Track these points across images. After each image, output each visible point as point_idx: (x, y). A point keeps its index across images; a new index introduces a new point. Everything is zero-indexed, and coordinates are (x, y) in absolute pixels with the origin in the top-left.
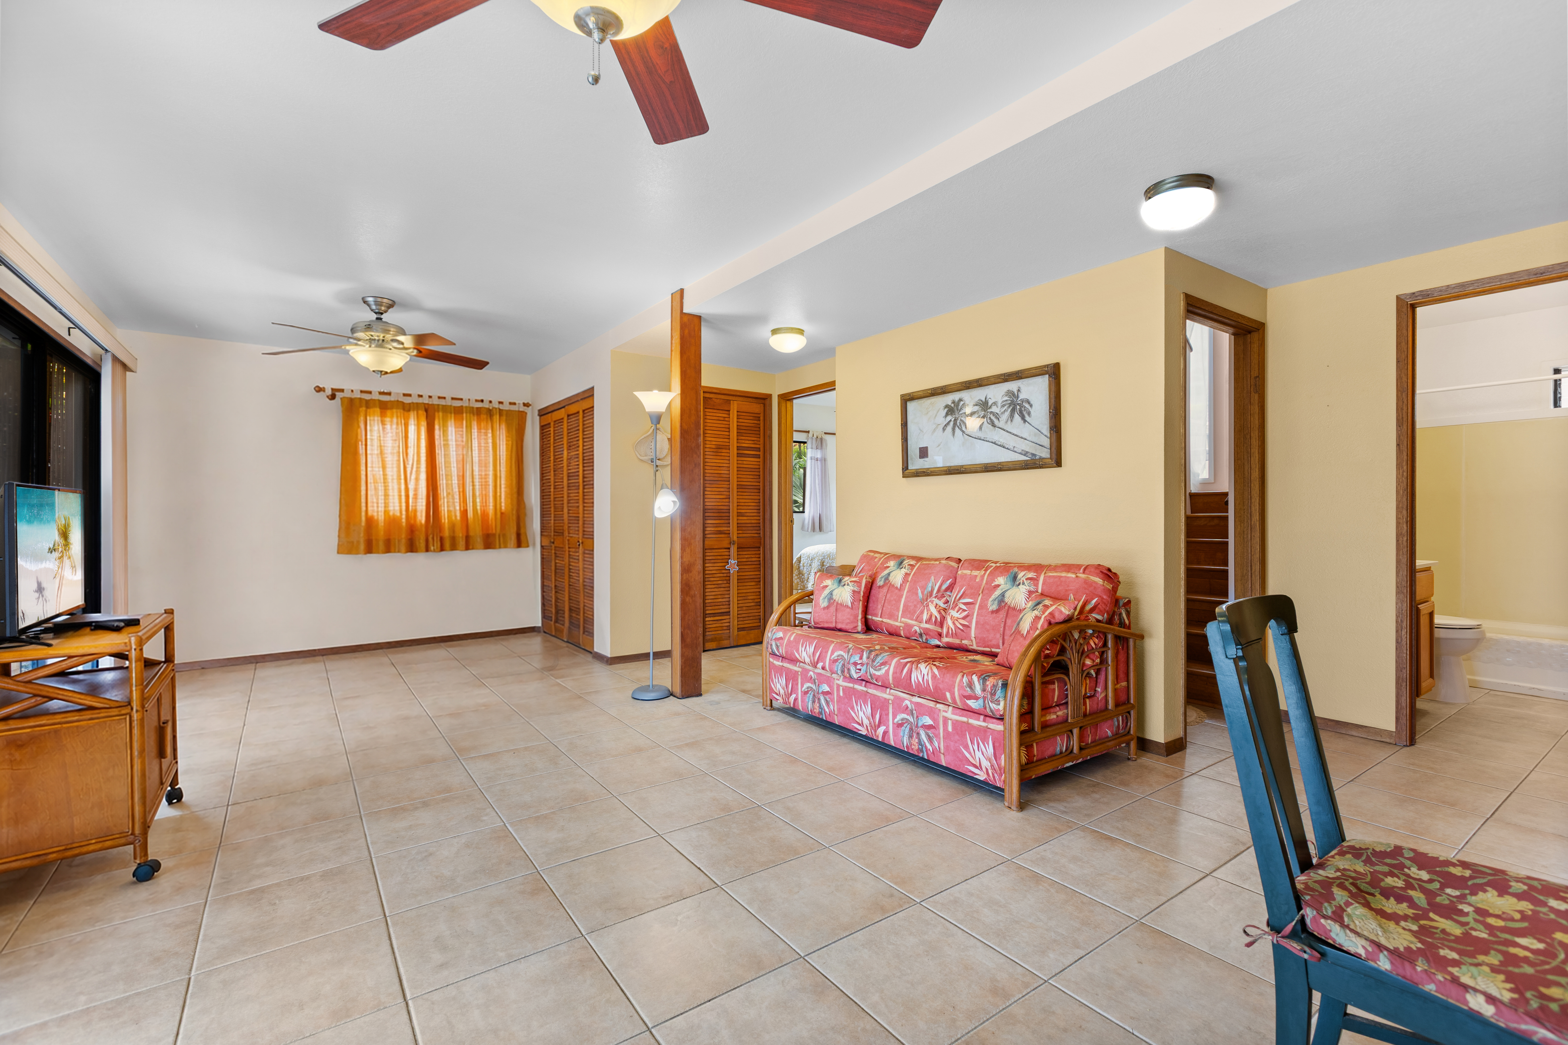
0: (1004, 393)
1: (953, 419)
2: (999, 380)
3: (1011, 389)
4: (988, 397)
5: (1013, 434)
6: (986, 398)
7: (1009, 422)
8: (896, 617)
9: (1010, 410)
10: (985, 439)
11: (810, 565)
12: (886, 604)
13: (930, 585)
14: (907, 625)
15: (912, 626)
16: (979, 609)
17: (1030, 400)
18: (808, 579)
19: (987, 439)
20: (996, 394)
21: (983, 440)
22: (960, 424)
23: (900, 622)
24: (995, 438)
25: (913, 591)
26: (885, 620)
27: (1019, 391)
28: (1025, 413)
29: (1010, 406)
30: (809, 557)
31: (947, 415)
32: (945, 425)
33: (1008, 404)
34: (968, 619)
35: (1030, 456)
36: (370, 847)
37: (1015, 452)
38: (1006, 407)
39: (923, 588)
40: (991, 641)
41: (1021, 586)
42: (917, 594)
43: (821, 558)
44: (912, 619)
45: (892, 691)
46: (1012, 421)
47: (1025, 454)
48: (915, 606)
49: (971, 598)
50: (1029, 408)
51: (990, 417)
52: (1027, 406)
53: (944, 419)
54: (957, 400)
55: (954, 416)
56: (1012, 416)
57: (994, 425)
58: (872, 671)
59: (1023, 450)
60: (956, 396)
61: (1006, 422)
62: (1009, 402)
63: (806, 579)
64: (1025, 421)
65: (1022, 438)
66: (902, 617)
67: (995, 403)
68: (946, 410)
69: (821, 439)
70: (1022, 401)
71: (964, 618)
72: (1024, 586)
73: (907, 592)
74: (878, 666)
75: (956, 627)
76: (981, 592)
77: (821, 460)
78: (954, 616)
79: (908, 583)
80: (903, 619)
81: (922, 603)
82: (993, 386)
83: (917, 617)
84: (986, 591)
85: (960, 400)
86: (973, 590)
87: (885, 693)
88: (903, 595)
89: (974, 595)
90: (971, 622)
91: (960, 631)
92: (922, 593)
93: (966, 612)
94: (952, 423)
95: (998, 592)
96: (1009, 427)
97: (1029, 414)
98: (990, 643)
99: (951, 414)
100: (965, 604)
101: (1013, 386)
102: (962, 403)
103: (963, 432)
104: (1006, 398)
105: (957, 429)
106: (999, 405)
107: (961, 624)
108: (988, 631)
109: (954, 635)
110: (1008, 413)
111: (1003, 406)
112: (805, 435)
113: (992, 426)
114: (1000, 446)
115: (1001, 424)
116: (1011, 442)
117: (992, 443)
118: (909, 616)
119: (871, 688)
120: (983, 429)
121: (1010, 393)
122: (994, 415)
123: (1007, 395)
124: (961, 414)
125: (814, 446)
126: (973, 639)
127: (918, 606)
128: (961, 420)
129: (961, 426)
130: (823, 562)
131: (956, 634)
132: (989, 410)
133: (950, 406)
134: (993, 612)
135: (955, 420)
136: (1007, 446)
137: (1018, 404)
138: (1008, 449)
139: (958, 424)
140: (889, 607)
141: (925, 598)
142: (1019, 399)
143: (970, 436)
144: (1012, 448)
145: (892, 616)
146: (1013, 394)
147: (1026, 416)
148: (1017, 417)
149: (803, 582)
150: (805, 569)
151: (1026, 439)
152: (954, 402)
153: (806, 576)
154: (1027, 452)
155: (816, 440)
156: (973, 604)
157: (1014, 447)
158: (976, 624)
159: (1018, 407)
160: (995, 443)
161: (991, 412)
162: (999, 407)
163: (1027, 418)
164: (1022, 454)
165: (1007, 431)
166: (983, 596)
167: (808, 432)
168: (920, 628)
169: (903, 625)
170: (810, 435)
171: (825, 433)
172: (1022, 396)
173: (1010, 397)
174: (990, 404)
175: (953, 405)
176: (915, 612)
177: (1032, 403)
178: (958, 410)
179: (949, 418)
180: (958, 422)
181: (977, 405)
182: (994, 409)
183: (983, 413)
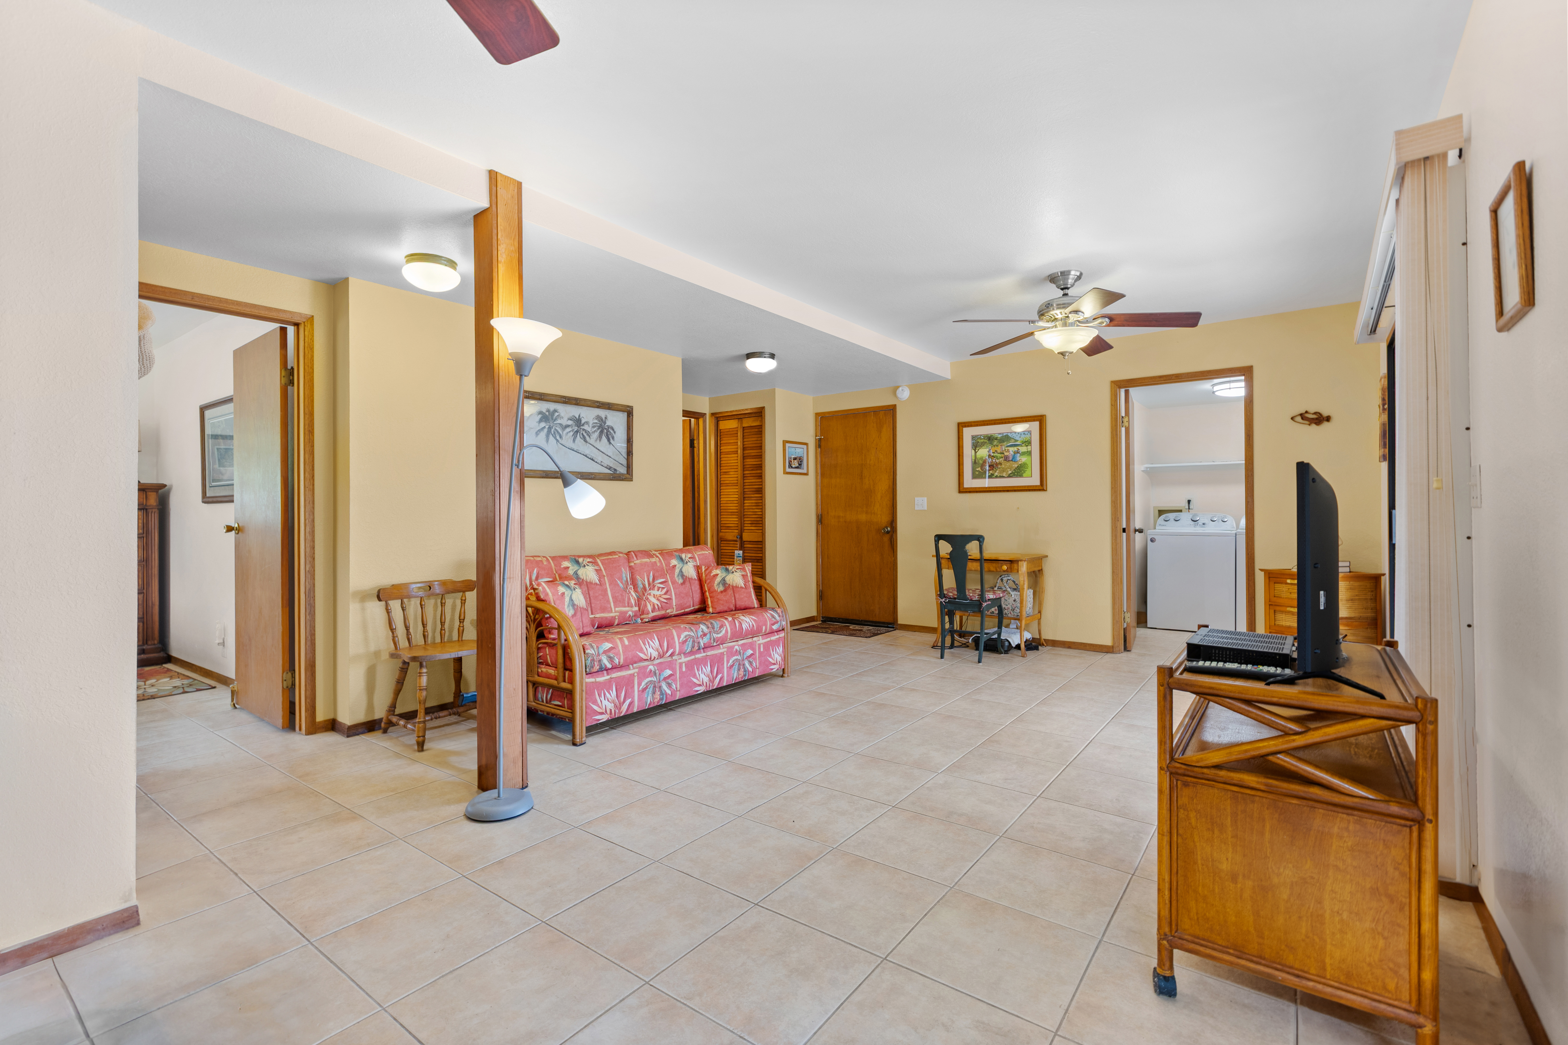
0: (594, 417)
1: (547, 427)
2: (594, 405)
3: (600, 415)
4: (581, 416)
5: (601, 451)
6: (579, 416)
7: (598, 441)
8: (610, 609)
9: (599, 431)
10: (578, 451)
12: (593, 601)
13: (624, 575)
14: (621, 613)
15: (626, 612)
16: (672, 584)
17: (614, 428)
19: (579, 452)
20: (589, 415)
21: (576, 451)
22: (554, 433)
23: (615, 612)
24: (587, 452)
25: (613, 583)
26: (597, 616)
27: (606, 418)
28: (610, 437)
29: (599, 428)
31: (540, 421)
32: (539, 430)
33: (598, 426)
34: (669, 593)
35: (613, 471)
36: (1028, 806)
37: (602, 466)
38: (596, 428)
39: (621, 579)
40: (686, 604)
41: (688, 563)
42: (618, 585)
44: (625, 607)
45: (724, 645)
46: (600, 440)
47: (610, 468)
48: (622, 595)
49: (663, 578)
50: (614, 434)
51: (582, 433)
52: (612, 431)
53: (537, 424)
54: (552, 409)
55: (548, 424)
56: (600, 437)
57: (585, 441)
58: (715, 635)
59: (608, 465)
60: (552, 406)
61: (596, 441)
62: (599, 425)
64: (610, 443)
65: (607, 455)
66: (615, 608)
67: (587, 423)
68: (540, 416)
70: (609, 427)
71: (665, 594)
72: (690, 563)
73: (610, 585)
74: (719, 630)
75: (661, 602)
76: (666, 573)
78: (655, 594)
79: (606, 578)
80: (617, 609)
81: (626, 591)
82: (586, 408)
83: (628, 603)
84: (669, 571)
85: (555, 411)
86: (659, 573)
87: (720, 649)
88: (606, 589)
89: (663, 575)
90: (671, 595)
91: (665, 604)
92: (622, 583)
93: (666, 589)
94: (546, 430)
95: (677, 571)
96: (597, 445)
97: (613, 438)
98: (685, 606)
99: (546, 422)
100: (661, 583)
101: (602, 413)
102: (557, 414)
103: (557, 441)
104: (596, 421)
105: (551, 436)
106: (591, 425)
107: (664, 599)
108: (683, 598)
109: (660, 608)
110: (597, 434)
111: (594, 427)
113: (584, 441)
114: (590, 459)
115: (592, 441)
116: (599, 457)
117: (584, 455)
118: (621, 604)
119: (709, 651)
120: (576, 441)
121: (598, 418)
122: (586, 432)
123: (596, 419)
124: (556, 424)
126: (674, 607)
127: (624, 594)
128: (555, 429)
129: (555, 435)
131: (662, 607)
132: (581, 427)
133: (545, 413)
134: (682, 584)
135: (550, 428)
136: (596, 460)
137: (605, 428)
138: (596, 462)
139: (552, 433)
140: (598, 602)
141: (625, 586)
142: (606, 425)
143: (564, 446)
144: (600, 462)
145: (604, 609)
146: (602, 420)
147: (611, 439)
148: (604, 438)
151: (610, 457)
152: (548, 411)
154: (611, 467)
156: (666, 582)
157: (601, 462)
158: (675, 596)
159: (605, 431)
160: (586, 456)
161: (584, 430)
162: (591, 427)
163: (612, 441)
164: (607, 468)
165: (596, 448)
166: (669, 575)
168: (632, 611)
169: (618, 614)
172: (608, 423)
173: (600, 421)
174: (583, 422)
175: (547, 413)
176: (624, 600)
177: (615, 430)
178: (552, 419)
179: (543, 424)
180: (552, 430)
181: (571, 420)
182: (586, 427)
183: (577, 428)
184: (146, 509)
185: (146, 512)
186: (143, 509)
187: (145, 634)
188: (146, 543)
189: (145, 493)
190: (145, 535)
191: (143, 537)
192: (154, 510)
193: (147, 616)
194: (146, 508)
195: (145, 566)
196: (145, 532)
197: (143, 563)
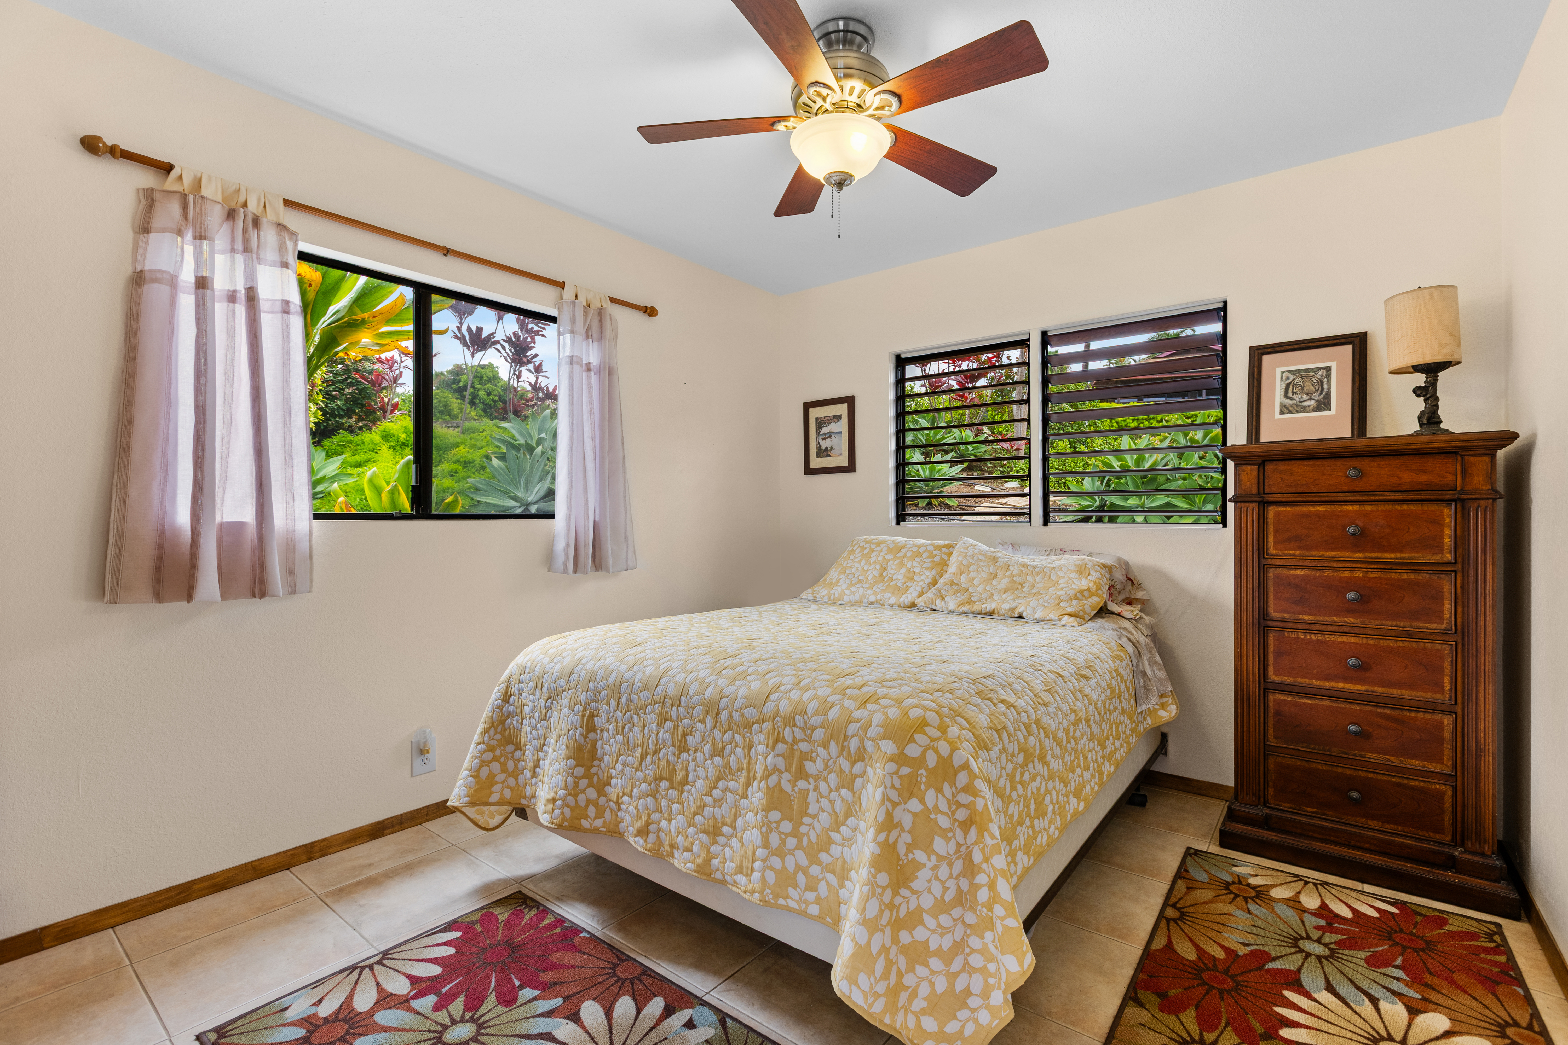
11: (545, 717)
18: (537, 765)
30: (539, 683)
43: (583, 697)
63: (530, 764)
69: (601, 312)
77: (599, 372)
112: (551, 292)
125: (580, 326)
130: (592, 716)
149: (516, 773)
150: (526, 729)
153: (529, 753)
155: (586, 313)
167: (562, 285)
170: (568, 294)
171: (613, 300)
184: (1463, 501)
185: (1463, 507)
186: (1455, 501)
187: (1459, 819)
188: (1462, 587)
189: (1459, 458)
190: (1459, 566)
191: (1455, 572)
192: (1483, 503)
193: (1463, 773)
194: (1463, 497)
195: (1460, 646)
196: (1459, 560)
197: (1455, 638)
